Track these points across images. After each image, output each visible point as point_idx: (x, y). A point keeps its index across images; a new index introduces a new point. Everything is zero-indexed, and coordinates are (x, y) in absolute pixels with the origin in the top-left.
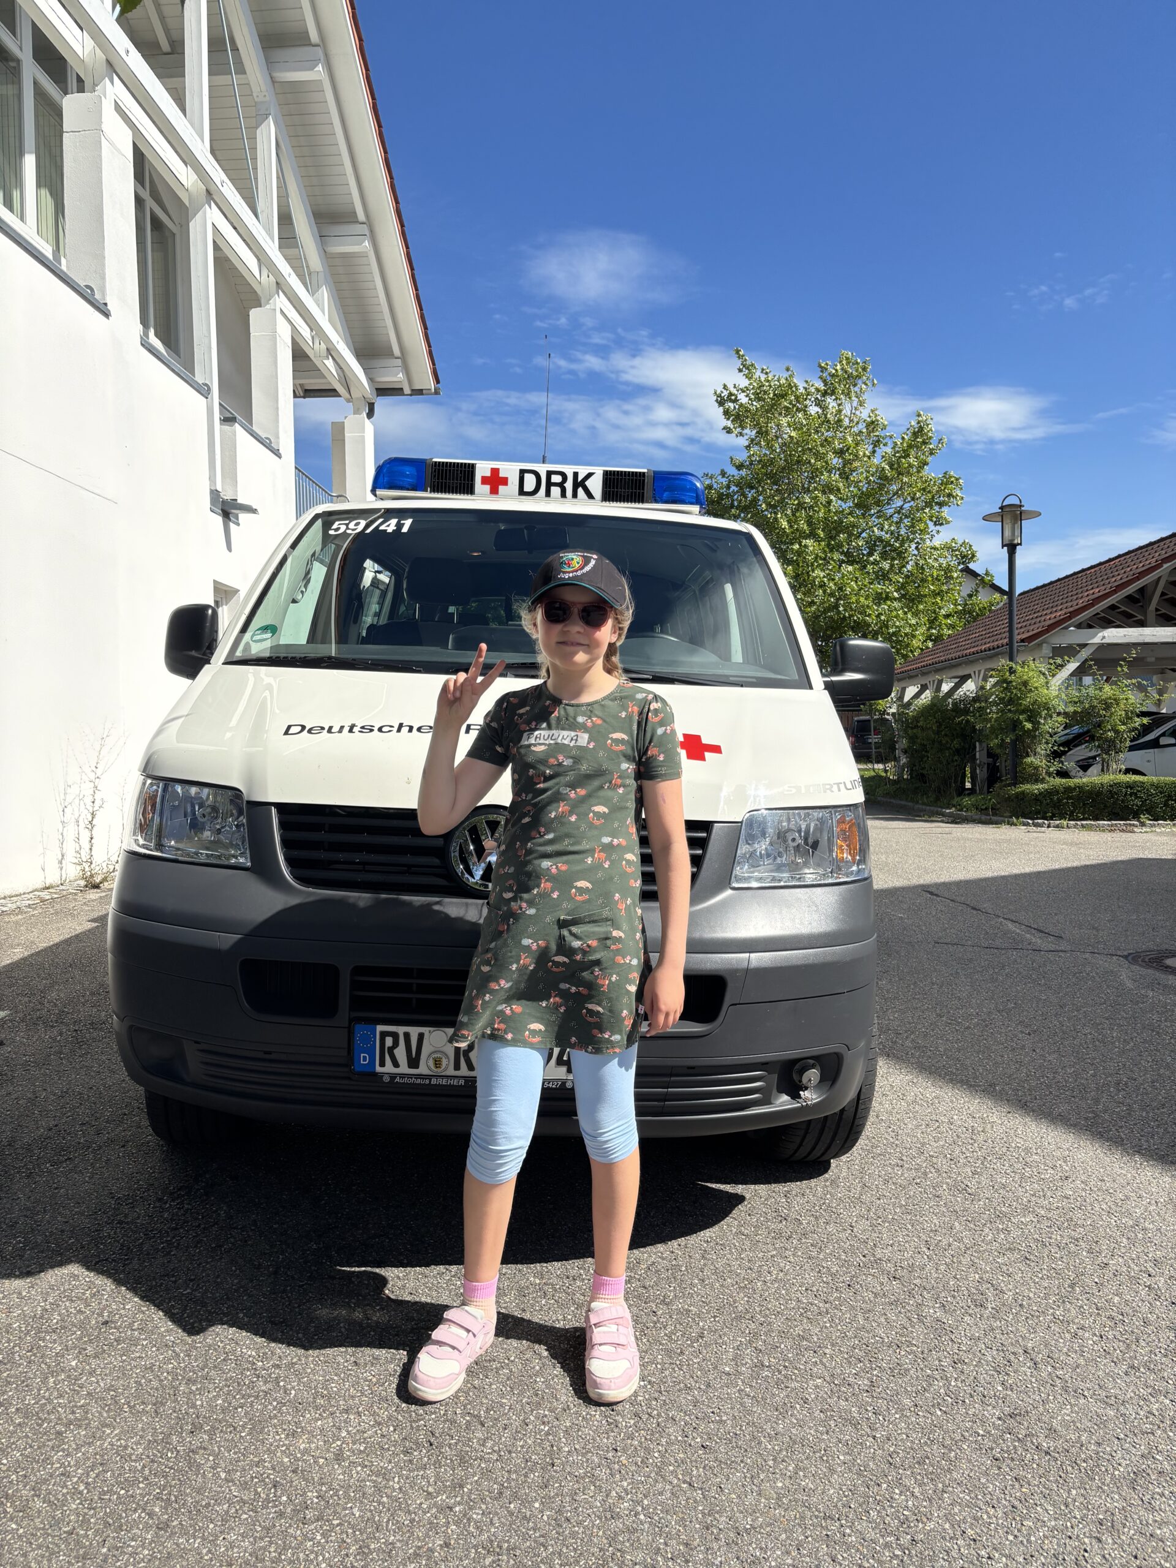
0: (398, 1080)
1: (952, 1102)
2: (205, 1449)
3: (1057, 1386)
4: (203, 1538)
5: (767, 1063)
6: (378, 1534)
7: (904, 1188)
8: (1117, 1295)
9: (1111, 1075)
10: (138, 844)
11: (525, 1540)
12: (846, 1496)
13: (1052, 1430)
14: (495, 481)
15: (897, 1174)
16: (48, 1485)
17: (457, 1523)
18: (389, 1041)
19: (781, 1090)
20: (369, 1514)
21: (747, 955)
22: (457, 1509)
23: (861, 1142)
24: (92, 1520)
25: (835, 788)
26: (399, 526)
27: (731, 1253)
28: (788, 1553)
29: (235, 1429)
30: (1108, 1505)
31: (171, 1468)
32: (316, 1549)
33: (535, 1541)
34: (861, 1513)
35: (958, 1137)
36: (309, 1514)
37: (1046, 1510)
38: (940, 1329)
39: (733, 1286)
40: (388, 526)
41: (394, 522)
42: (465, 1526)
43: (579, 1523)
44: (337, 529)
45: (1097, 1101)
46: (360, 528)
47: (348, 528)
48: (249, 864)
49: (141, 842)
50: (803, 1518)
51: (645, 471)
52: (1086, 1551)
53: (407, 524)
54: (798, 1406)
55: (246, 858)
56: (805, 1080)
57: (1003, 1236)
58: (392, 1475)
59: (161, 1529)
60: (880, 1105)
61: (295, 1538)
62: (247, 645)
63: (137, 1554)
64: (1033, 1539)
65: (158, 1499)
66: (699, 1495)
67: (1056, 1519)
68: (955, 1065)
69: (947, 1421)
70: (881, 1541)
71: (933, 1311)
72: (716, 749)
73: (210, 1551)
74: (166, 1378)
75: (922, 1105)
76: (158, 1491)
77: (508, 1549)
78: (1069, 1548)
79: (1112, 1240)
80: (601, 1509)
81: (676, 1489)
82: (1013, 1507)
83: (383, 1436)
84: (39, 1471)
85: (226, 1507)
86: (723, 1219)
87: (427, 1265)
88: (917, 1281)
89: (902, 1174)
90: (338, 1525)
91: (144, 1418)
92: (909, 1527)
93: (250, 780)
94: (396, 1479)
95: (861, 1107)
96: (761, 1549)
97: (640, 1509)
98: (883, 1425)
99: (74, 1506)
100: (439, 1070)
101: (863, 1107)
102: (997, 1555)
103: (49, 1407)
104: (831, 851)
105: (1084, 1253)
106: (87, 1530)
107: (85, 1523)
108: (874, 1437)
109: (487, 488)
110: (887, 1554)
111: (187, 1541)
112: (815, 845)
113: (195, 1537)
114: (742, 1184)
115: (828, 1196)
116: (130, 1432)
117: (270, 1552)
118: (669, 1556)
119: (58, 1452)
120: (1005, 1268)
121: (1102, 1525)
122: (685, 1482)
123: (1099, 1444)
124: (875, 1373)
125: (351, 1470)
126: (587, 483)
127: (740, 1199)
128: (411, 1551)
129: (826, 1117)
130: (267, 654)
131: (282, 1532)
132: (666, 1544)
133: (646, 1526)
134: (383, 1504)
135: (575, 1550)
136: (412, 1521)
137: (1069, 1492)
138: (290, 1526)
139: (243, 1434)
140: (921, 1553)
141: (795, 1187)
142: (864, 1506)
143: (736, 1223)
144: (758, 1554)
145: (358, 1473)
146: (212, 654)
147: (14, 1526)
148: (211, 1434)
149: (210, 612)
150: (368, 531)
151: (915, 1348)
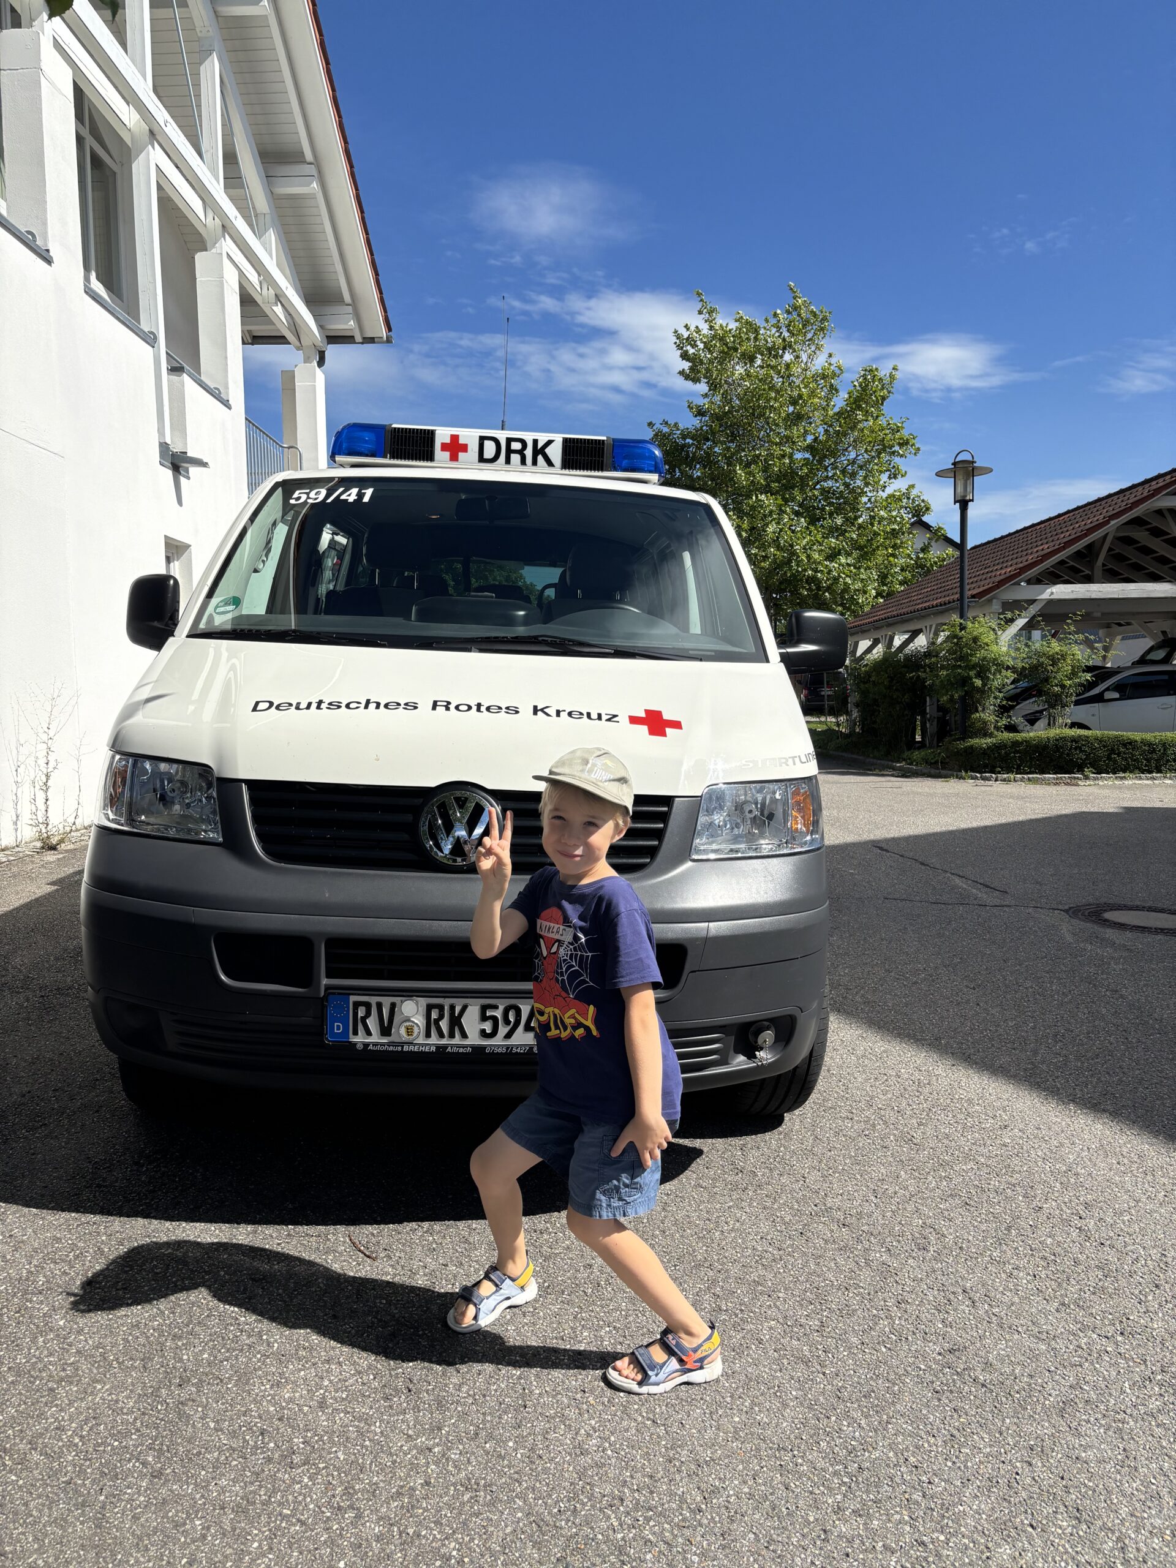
0: (371, 1047)
1: (899, 1055)
2: (193, 1401)
3: (993, 1323)
4: (196, 1485)
5: (724, 1026)
6: (362, 1476)
7: (854, 1140)
8: (1050, 1237)
9: (1050, 1027)
10: (107, 818)
11: (500, 1477)
12: (798, 1429)
13: (988, 1364)
14: (455, 448)
15: (847, 1127)
16: (45, 1439)
17: (436, 1463)
18: (361, 1012)
19: (738, 1051)
20: (353, 1457)
21: (707, 924)
22: (436, 1450)
23: (813, 1096)
24: (89, 1471)
25: (790, 761)
26: (360, 495)
27: (690, 1205)
28: (745, 1482)
29: (221, 1381)
30: (1039, 1432)
31: (162, 1420)
32: (304, 1491)
33: (510, 1478)
34: (811, 1444)
35: (905, 1089)
36: (296, 1459)
37: (982, 1438)
38: (886, 1272)
39: (692, 1236)
40: (349, 495)
41: (354, 491)
42: (443, 1465)
43: (551, 1460)
44: (298, 498)
45: (1035, 1052)
46: (321, 497)
47: (308, 498)
48: (221, 839)
49: (112, 816)
50: (758, 1450)
51: (604, 438)
52: (1017, 1474)
53: (369, 493)
54: (753, 1347)
55: (218, 835)
56: (760, 1041)
57: (945, 1183)
58: (374, 1420)
59: (155, 1477)
60: (831, 1060)
61: (284, 1482)
62: (211, 617)
63: (133, 1500)
64: (969, 1464)
65: (150, 1449)
66: (661, 1431)
67: (991, 1446)
68: (903, 1020)
69: (891, 1357)
70: (831, 1469)
71: (879, 1256)
72: (677, 725)
73: (203, 1496)
74: (152, 1335)
75: (871, 1060)
76: (150, 1441)
77: (485, 1486)
78: (1002, 1472)
79: (1046, 1185)
80: (571, 1446)
81: (641, 1425)
82: (952, 1436)
83: (363, 1384)
84: (34, 1426)
85: (216, 1454)
86: (682, 1172)
87: (400, 1222)
88: (865, 1228)
89: (852, 1127)
90: (323, 1468)
91: (133, 1373)
92: (856, 1456)
93: (220, 758)
94: (378, 1424)
95: (813, 1064)
96: (720, 1479)
97: (607, 1445)
98: (832, 1362)
99: (71, 1458)
100: (410, 1037)
101: (815, 1064)
102: (936, 1480)
103: (40, 1366)
104: (786, 821)
105: (1020, 1198)
106: (84, 1480)
107: (82, 1472)
108: (824, 1374)
109: (447, 454)
110: (836, 1481)
111: (181, 1488)
112: (771, 817)
113: (188, 1484)
114: (700, 1138)
115: (782, 1149)
116: (122, 1386)
117: (260, 1496)
118: (635, 1488)
119: (51, 1407)
120: (946, 1213)
121: (1032, 1450)
122: (648, 1419)
123: (1031, 1376)
124: (825, 1314)
125: (334, 1417)
126: (547, 450)
127: (698, 1153)
128: (394, 1490)
129: (780, 1075)
130: (229, 627)
131: (271, 1476)
132: (632, 1477)
133: (613, 1461)
134: (366, 1447)
135: (548, 1484)
136: (394, 1462)
137: (1003, 1421)
138: (279, 1470)
139: (229, 1386)
140: (867, 1480)
141: (750, 1140)
142: (815, 1438)
143: (695, 1176)
144: (717, 1484)
145: (341, 1419)
146: (176, 625)
147: (14, 1478)
148: (199, 1386)
149: (172, 582)
150: (329, 501)
151: (862, 1290)
